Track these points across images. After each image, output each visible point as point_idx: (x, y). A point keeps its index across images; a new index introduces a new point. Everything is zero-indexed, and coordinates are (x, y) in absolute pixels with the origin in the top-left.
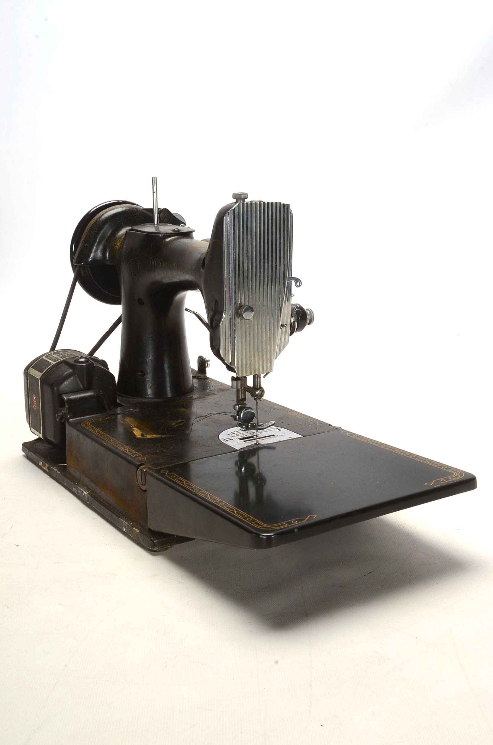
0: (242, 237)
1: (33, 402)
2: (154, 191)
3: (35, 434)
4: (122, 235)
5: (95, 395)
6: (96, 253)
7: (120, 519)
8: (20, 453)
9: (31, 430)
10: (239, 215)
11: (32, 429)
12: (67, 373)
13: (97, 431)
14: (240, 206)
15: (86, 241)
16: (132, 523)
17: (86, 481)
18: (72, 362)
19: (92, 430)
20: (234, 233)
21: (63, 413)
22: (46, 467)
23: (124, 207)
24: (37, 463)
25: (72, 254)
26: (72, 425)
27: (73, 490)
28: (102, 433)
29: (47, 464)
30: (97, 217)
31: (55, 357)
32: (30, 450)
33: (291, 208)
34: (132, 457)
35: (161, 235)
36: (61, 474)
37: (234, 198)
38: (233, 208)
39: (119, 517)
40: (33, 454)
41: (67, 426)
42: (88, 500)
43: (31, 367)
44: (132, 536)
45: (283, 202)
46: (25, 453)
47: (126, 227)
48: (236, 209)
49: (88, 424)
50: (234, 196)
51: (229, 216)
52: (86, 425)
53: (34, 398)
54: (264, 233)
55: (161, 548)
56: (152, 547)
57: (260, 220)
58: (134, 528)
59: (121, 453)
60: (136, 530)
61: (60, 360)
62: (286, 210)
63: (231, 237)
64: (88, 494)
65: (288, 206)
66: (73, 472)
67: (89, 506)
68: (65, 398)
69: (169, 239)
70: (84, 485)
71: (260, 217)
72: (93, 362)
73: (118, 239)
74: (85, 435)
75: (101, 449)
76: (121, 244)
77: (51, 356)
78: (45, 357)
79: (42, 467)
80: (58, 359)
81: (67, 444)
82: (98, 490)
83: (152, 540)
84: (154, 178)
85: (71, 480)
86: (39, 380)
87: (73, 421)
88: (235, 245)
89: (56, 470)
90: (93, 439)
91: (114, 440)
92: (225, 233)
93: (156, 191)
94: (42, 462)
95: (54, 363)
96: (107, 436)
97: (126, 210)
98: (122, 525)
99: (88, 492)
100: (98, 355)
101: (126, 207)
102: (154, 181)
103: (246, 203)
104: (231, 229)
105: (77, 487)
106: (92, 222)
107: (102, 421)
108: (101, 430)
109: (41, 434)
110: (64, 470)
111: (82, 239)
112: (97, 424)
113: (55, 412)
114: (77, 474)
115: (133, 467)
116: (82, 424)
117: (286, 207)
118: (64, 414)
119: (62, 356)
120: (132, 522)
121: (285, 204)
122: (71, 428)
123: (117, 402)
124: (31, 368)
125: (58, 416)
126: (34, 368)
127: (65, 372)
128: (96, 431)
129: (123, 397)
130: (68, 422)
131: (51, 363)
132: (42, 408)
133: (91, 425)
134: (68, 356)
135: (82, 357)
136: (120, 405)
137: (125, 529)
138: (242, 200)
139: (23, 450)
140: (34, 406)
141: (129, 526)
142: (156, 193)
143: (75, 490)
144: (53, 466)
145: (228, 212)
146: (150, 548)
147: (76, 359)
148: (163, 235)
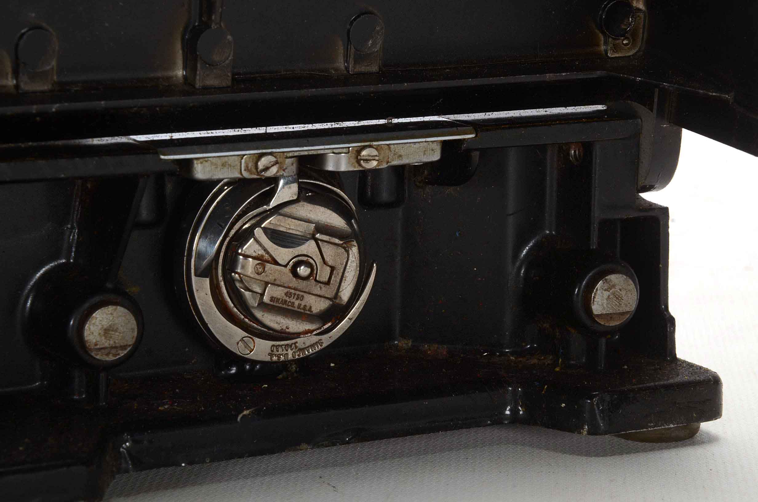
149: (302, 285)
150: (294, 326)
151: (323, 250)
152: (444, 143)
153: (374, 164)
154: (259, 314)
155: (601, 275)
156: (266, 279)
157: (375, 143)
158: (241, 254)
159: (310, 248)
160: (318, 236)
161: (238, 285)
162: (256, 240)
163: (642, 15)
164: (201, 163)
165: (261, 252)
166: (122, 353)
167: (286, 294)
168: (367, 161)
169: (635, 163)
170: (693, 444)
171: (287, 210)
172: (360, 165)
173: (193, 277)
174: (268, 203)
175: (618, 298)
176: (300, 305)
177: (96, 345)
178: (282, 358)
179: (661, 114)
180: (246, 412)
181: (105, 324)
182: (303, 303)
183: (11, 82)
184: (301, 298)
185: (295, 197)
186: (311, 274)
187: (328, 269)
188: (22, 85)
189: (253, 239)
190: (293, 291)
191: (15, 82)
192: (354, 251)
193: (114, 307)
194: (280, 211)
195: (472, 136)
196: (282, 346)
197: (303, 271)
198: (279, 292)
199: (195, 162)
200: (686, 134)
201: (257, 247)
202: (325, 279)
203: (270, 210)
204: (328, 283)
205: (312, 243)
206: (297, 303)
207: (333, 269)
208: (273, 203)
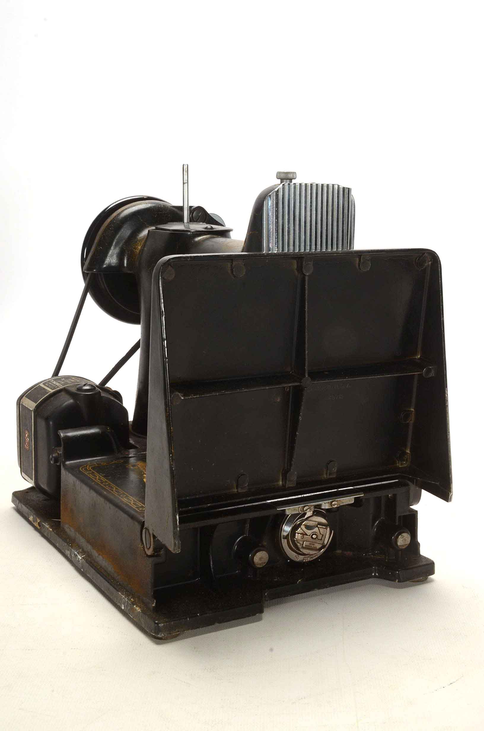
0: (288, 227)
1: (25, 440)
2: (185, 182)
3: (27, 481)
4: (144, 236)
5: (100, 432)
6: (111, 259)
7: (118, 593)
8: (9, 504)
9: (22, 476)
10: (283, 198)
11: (23, 474)
12: (66, 403)
13: (98, 477)
14: (285, 187)
15: (100, 243)
16: (134, 599)
17: (82, 541)
18: (74, 390)
19: (91, 476)
20: (277, 223)
21: (58, 453)
22: (37, 523)
23: (149, 203)
24: (27, 517)
25: (83, 260)
26: (67, 468)
27: (66, 552)
28: (104, 480)
29: (38, 519)
30: (115, 214)
31: (54, 385)
32: (20, 501)
33: (353, 193)
34: (137, 512)
35: (189, 233)
36: (53, 531)
37: (278, 178)
38: (276, 190)
39: (118, 591)
40: (23, 506)
41: (63, 471)
42: (82, 567)
43: (25, 395)
44: (131, 617)
45: (342, 185)
46: (15, 505)
47: (150, 227)
48: (280, 191)
49: (89, 468)
50: (278, 175)
51: (270, 198)
52: (86, 469)
53: (27, 435)
54: (316, 223)
55: (168, 634)
56: (155, 633)
57: (311, 206)
58: (135, 606)
59: (124, 506)
60: (137, 608)
61: (60, 387)
62: (346, 196)
63: (272, 227)
64: (83, 558)
65: (349, 190)
66: (67, 530)
67: (83, 574)
68: (62, 435)
69: (199, 238)
70: (79, 547)
71: (311, 202)
72: (101, 391)
73: (139, 242)
74: (82, 481)
75: (101, 500)
76: (142, 247)
77: (50, 383)
78: (43, 384)
79: (33, 522)
80: (58, 387)
81: (62, 493)
82: (95, 553)
83: (156, 623)
84: (185, 166)
85: (65, 540)
86: (33, 412)
87: (69, 464)
88: (278, 237)
89: (48, 527)
90: (91, 488)
91: (117, 489)
92: (265, 223)
93: (186, 182)
94: (33, 517)
95: (52, 391)
96: (109, 484)
97: (151, 207)
98: (120, 602)
99: (82, 556)
100: (112, 385)
101: (151, 203)
102: (185, 170)
103: (294, 184)
104: (273, 217)
105: (71, 549)
106: (109, 220)
107: (107, 465)
108: (102, 476)
109: (32, 480)
110: (57, 527)
111: (96, 241)
112: (99, 468)
113: (50, 452)
114: (71, 531)
115: (136, 523)
116: (80, 469)
117: (347, 192)
118: (60, 455)
119: (63, 383)
120: (133, 597)
121: (344, 187)
122: (67, 473)
123: (131, 444)
124: (24, 397)
125: (53, 457)
126: (29, 397)
127: (65, 403)
128: (96, 476)
129: (139, 437)
130: (64, 465)
131: (49, 391)
132: (34, 448)
133: (92, 470)
134: (70, 384)
135: (86, 384)
136: (133, 447)
137: (124, 607)
138: (288, 180)
139: (13, 501)
140: (26, 445)
141: (129, 602)
142: (186, 184)
143: (68, 553)
144: (45, 521)
145: (269, 194)
146: (154, 635)
147: (79, 387)
148: (192, 233)
149: (314, 540)
150: (311, 552)
151: (320, 530)
152: (355, 498)
153: (336, 506)
154: (301, 550)
155: (400, 534)
156: (304, 540)
157: (336, 500)
158: (296, 533)
159: (316, 530)
160: (319, 526)
161: (296, 542)
162: (301, 529)
163: (409, 455)
164: (288, 510)
165: (303, 532)
166: (264, 565)
167: (310, 544)
168: (334, 505)
169: (408, 499)
170: (427, 582)
171: (310, 519)
172: (332, 506)
173: (282, 539)
174: (304, 517)
175: (405, 540)
176: (313, 547)
177: (257, 563)
178: (307, 560)
179: (416, 485)
180: (300, 581)
181: (260, 557)
182: (314, 546)
183: (236, 490)
184: (314, 545)
185: (312, 515)
186: (317, 537)
187: (321, 535)
188: (239, 491)
189: (300, 528)
190: (311, 543)
191: (237, 490)
192: (328, 529)
193: (262, 552)
194: (308, 519)
195: (363, 495)
196: (306, 557)
197: (314, 536)
198: (308, 543)
199: (286, 510)
200: (423, 491)
201: (302, 530)
202: (320, 538)
203: (304, 519)
204: (321, 539)
205: (317, 528)
206: (313, 546)
207: (323, 535)
208: (306, 517)
